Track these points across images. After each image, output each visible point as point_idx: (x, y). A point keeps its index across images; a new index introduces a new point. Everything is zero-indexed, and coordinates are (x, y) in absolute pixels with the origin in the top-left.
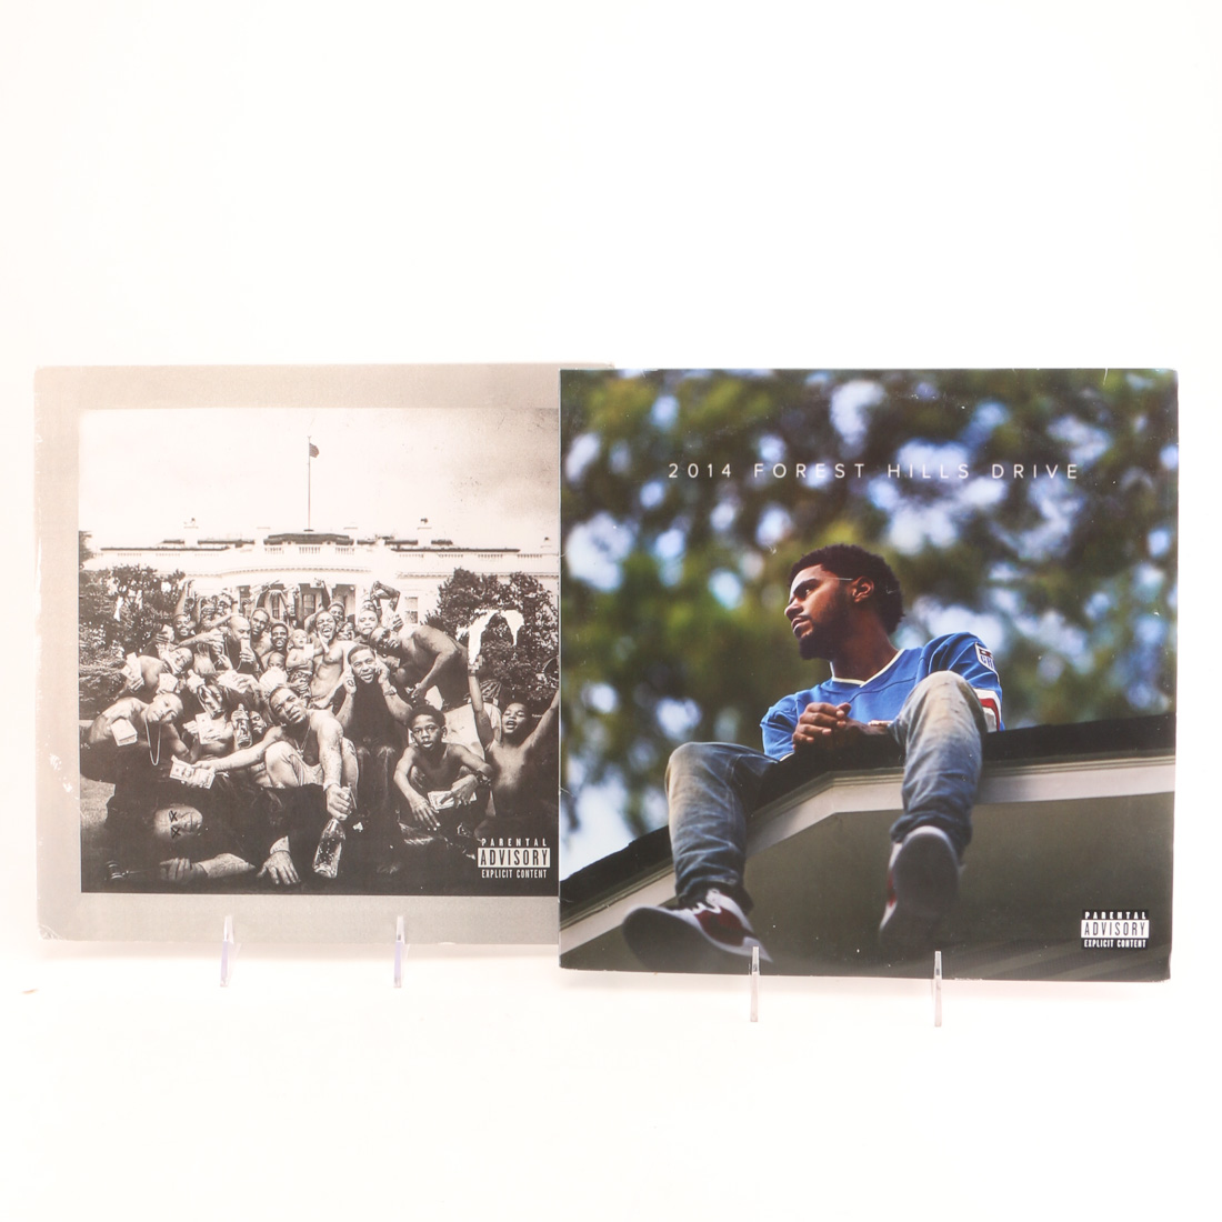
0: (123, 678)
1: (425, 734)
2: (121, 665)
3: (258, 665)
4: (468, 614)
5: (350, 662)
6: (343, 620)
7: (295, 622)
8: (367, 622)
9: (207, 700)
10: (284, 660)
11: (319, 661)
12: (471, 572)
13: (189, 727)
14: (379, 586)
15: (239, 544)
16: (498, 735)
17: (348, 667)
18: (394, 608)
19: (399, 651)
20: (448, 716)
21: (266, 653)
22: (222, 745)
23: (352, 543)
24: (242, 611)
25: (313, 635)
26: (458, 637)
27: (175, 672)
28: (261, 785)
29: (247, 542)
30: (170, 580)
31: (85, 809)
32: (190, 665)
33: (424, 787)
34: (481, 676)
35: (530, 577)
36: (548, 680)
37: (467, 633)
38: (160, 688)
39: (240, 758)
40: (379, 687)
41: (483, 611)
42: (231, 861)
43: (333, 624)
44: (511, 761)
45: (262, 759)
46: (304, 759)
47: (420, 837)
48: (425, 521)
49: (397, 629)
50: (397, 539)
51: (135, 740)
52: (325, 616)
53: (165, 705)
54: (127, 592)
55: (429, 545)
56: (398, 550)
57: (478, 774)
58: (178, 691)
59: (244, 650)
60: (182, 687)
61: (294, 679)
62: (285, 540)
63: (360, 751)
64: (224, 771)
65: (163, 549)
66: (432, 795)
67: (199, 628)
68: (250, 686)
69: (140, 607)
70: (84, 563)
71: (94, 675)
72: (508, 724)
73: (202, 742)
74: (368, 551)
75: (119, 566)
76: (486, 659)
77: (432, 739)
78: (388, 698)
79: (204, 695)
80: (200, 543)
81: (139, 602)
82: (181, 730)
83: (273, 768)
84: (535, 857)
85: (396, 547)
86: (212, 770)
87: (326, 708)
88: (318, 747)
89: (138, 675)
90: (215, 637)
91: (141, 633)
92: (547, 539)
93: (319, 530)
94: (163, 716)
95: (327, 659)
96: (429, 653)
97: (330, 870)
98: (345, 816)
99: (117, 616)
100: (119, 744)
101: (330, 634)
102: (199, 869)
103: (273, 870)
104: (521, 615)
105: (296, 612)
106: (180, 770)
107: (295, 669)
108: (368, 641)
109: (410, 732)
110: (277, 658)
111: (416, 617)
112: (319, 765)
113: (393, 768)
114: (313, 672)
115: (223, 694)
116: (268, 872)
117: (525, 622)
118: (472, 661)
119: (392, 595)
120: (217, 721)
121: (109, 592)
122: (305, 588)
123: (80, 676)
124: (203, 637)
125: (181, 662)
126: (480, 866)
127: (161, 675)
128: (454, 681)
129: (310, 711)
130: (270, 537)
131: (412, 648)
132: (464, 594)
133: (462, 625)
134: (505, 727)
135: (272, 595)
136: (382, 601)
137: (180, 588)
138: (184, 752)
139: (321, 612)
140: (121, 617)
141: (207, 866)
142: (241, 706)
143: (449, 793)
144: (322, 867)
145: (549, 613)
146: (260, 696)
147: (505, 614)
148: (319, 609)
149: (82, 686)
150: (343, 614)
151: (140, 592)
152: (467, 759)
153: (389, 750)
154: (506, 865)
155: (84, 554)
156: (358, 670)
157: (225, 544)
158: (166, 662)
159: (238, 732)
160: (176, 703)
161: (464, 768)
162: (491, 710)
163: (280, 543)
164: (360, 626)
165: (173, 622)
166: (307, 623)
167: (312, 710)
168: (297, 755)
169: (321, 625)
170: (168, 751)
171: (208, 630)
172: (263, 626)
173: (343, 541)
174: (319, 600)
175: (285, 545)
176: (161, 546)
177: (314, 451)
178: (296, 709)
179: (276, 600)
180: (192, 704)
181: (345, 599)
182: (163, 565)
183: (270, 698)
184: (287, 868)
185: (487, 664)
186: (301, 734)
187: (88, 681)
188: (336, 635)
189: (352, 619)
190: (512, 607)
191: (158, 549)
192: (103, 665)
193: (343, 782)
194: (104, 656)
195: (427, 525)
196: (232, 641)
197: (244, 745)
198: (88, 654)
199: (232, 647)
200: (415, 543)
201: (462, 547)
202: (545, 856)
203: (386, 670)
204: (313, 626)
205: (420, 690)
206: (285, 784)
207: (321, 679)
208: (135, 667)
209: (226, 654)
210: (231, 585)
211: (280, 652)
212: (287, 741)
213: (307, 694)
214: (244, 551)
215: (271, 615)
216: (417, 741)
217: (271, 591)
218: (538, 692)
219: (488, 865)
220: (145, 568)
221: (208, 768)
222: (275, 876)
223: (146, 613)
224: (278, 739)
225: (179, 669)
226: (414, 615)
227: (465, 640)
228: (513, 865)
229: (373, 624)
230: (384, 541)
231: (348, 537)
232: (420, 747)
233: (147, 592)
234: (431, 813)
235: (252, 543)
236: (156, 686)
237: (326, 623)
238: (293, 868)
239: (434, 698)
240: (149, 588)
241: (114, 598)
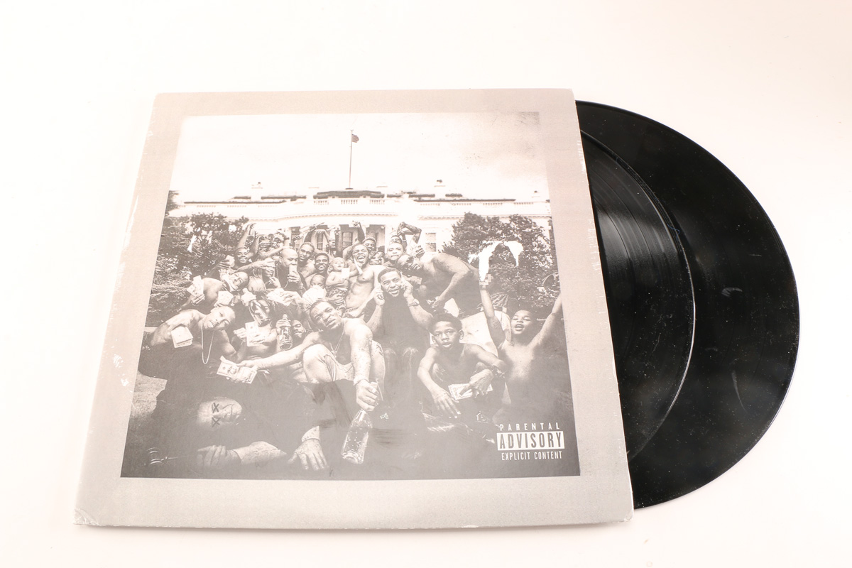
0: (188, 294)
1: (444, 336)
2: (188, 285)
3: (302, 284)
4: (478, 244)
5: (380, 281)
6: (375, 250)
7: (335, 252)
8: (394, 251)
9: (256, 312)
10: (324, 281)
11: (354, 280)
12: (478, 215)
13: (239, 333)
14: (404, 225)
15: (294, 198)
16: (508, 336)
17: (377, 285)
18: (417, 240)
19: (422, 272)
20: (464, 321)
21: (310, 275)
22: (266, 347)
23: (383, 196)
24: (292, 245)
25: (350, 261)
26: (470, 261)
27: (232, 290)
28: (297, 381)
29: (300, 198)
30: (236, 223)
31: (137, 401)
32: (245, 284)
33: (444, 380)
34: (491, 290)
35: (525, 218)
36: (548, 292)
37: (477, 258)
38: (218, 303)
39: (280, 358)
40: (405, 300)
41: (489, 242)
42: (264, 448)
43: (366, 253)
44: (522, 357)
45: (300, 359)
46: (337, 359)
47: (442, 425)
48: (441, 181)
49: (420, 255)
50: (418, 193)
51: (190, 343)
52: (360, 247)
53: (221, 315)
54: (201, 232)
55: (444, 197)
56: (420, 201)
57: (493, 369)
58: (232, 305)
59: (291, 273)
60: (236, 302)
61: (332, 295)
62: (330, 196)
63: (387, 352)
64: (266, 369)
65: (233, 203)
66: (452, 387)
67: (256, 257)
68: (294, 300)
69: (210, 242)
70: (170, 212)
71: (163, 292)
72: (516, 327)
73: (249, 345)
74: (395, 201)
75: (197, 214)
76: (495, 277)
77: (451, 340)
78: (412, 308)
79: (255, 308)
80: (263, 198)
81: (209, 239)
82: (231, 334)
83: (309, 366)
84: (550, 440)
85: (417, 199)
86: (255, 368)
87: (358, 317)
88: (350, 348)
89: (201, 292)
90: (268, 264)
91: (208, 261)
92: (536, 192)
93: (356, 188)
94: (218, 324)
95: (361, 279)
96: (447, 274)
97: (357, 457)
98: (372, 408)
99: (190, 249)
100: (176, 346)
101: (364, 260)
102: (234, 456)
103: (303, 457)
104: (520, 245)
105: (336, 245)
106: (226, 368)
107: (334, 287)
108: (395, 265)
109: (431, 335)
110: (318, 278)
111: (435, 247)
112: (350, 364)
113: (416, 366)
114: (349, 289)
115: (271, 306)
116: (299, 459)
117: (525, 249)
118: (482, 278)
119: (415, 232)
120: (263, 328)
121: (186, 232)
122: (344, 228)
123: (152, 293)
124: (258, 264)
125: (238, 283)
126: (499, 449)
127: (220, 293)
128: (468, 294)
129: (344, 320)
130: (318, 193)
131: (432, 269)
132: (473, 231)
133: (474, 252)
134: (514, 329)
135: (317, 233)
136: (406, 236)
137: (244, 229)
138: (232, 353)
139: (357, 245)
140: (193, 249)
141: (241, 452)
142: (285, 316)
143: (468, 385)
144: (350, 454)
145: (543, 242)
146: (302, 308)
147: (507, 244)
148: (354, 243)
149: (152, 301)
150: (375, 245)
151: (211, 232)
152: (482, 356)
153: (413, 350)
154: (523, 447)
155: (171, 206)
156: (386, 287)
157: (283, 199)
158: (226, 283)
159: (281, 337)
160: (229, 314)
161: (480, 364)
162: (502, 316)
163: (326, 197)
164: (388, 254)
165: (235, 253)
166: (345, 252)
167: (346, 319)
168: (332, 356)
169: (356, 254)
170: (218, 352)
171: (263, 259)
172: (308, 255)
173: (377, 195)
174: (355, 236)
175: (330, 199)
176: (232, 201)
177: (355, 139)
178: (332, 318)
179: (320, 237)
180: (243, 314)
181: (376, 235)
182: (232, 213)
183: (311, 309)
184: (317, 455)
185: (496, 280)
186: (336, 339)
187: (158, 297)
188: (368, 261)
189: (382, 249)
190: (513, 239)
191: (230, 203)
192: (173, 284)
193: (372, 378)
194: (174, 278)
195: (442, 184)
196: (282, 266)
197: (285, 347)
198: (161, 276)
199: (282, 271)
200: (433, 196)
201: (470, 198)
202: (559, 439)
203: (410, 286)
204: (350, 254)
205: (440, 302)
206: (320, 380)
207: (355, 294)
208: (199, 286)
209: (276, 276)
210: (286, 227)
211: (321, 274)
212: (323, 344)
213: (343, 306)
214: (297, 203)
215: (316, 247)
216: (437, 342)
217: (317, 230)
218: (539, 302)
219: (507, 448)
220: (217, 215)
221: (251, 367)
222: (305, 462)
223: (214, 246)
224: (315, 343)
225: (236, 287)
226: (433, 246)
227: (476, 263)
228: (530, 448)
229: (399, 253)
230: (408, 195)
231: (380, 193)
232: (440, 348)
233: (216, 232)
234: (451, 403)
235: (304, 197)
236: (214, 300)
237: (360, 252)
238: (322, 455)
239: (452, 307)
240: (219, 229)
241: (190, 236)
